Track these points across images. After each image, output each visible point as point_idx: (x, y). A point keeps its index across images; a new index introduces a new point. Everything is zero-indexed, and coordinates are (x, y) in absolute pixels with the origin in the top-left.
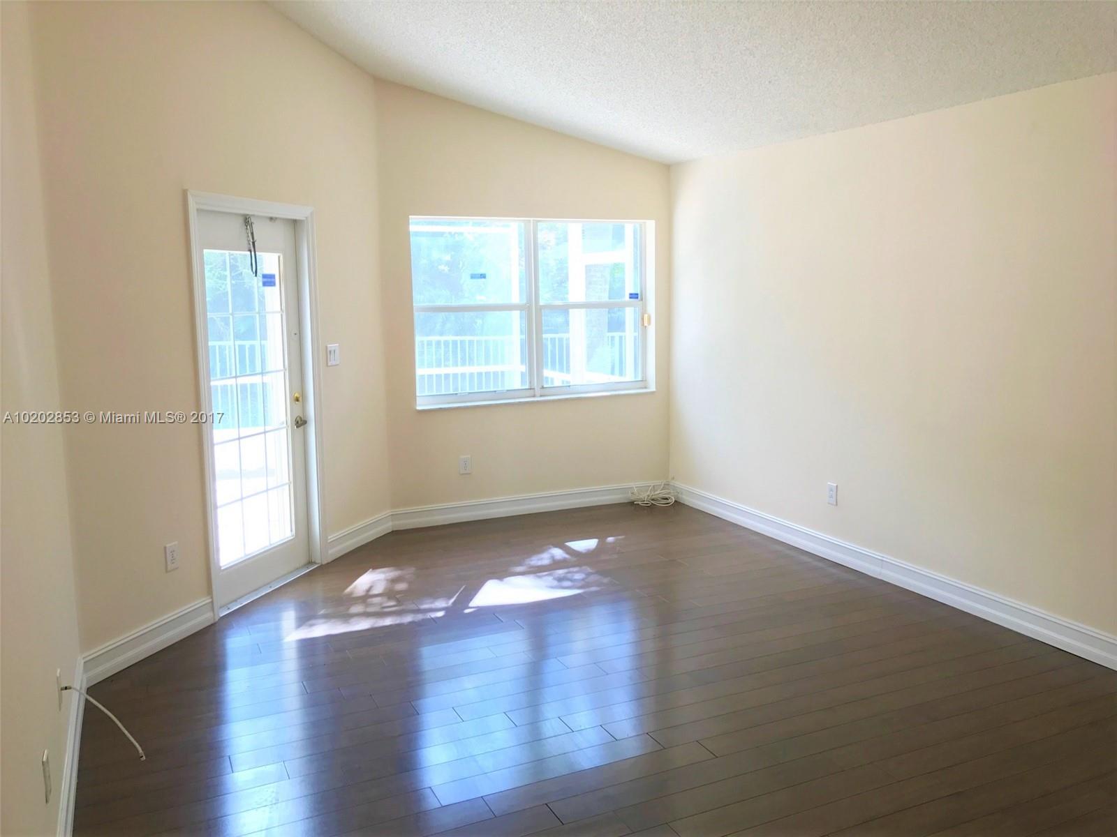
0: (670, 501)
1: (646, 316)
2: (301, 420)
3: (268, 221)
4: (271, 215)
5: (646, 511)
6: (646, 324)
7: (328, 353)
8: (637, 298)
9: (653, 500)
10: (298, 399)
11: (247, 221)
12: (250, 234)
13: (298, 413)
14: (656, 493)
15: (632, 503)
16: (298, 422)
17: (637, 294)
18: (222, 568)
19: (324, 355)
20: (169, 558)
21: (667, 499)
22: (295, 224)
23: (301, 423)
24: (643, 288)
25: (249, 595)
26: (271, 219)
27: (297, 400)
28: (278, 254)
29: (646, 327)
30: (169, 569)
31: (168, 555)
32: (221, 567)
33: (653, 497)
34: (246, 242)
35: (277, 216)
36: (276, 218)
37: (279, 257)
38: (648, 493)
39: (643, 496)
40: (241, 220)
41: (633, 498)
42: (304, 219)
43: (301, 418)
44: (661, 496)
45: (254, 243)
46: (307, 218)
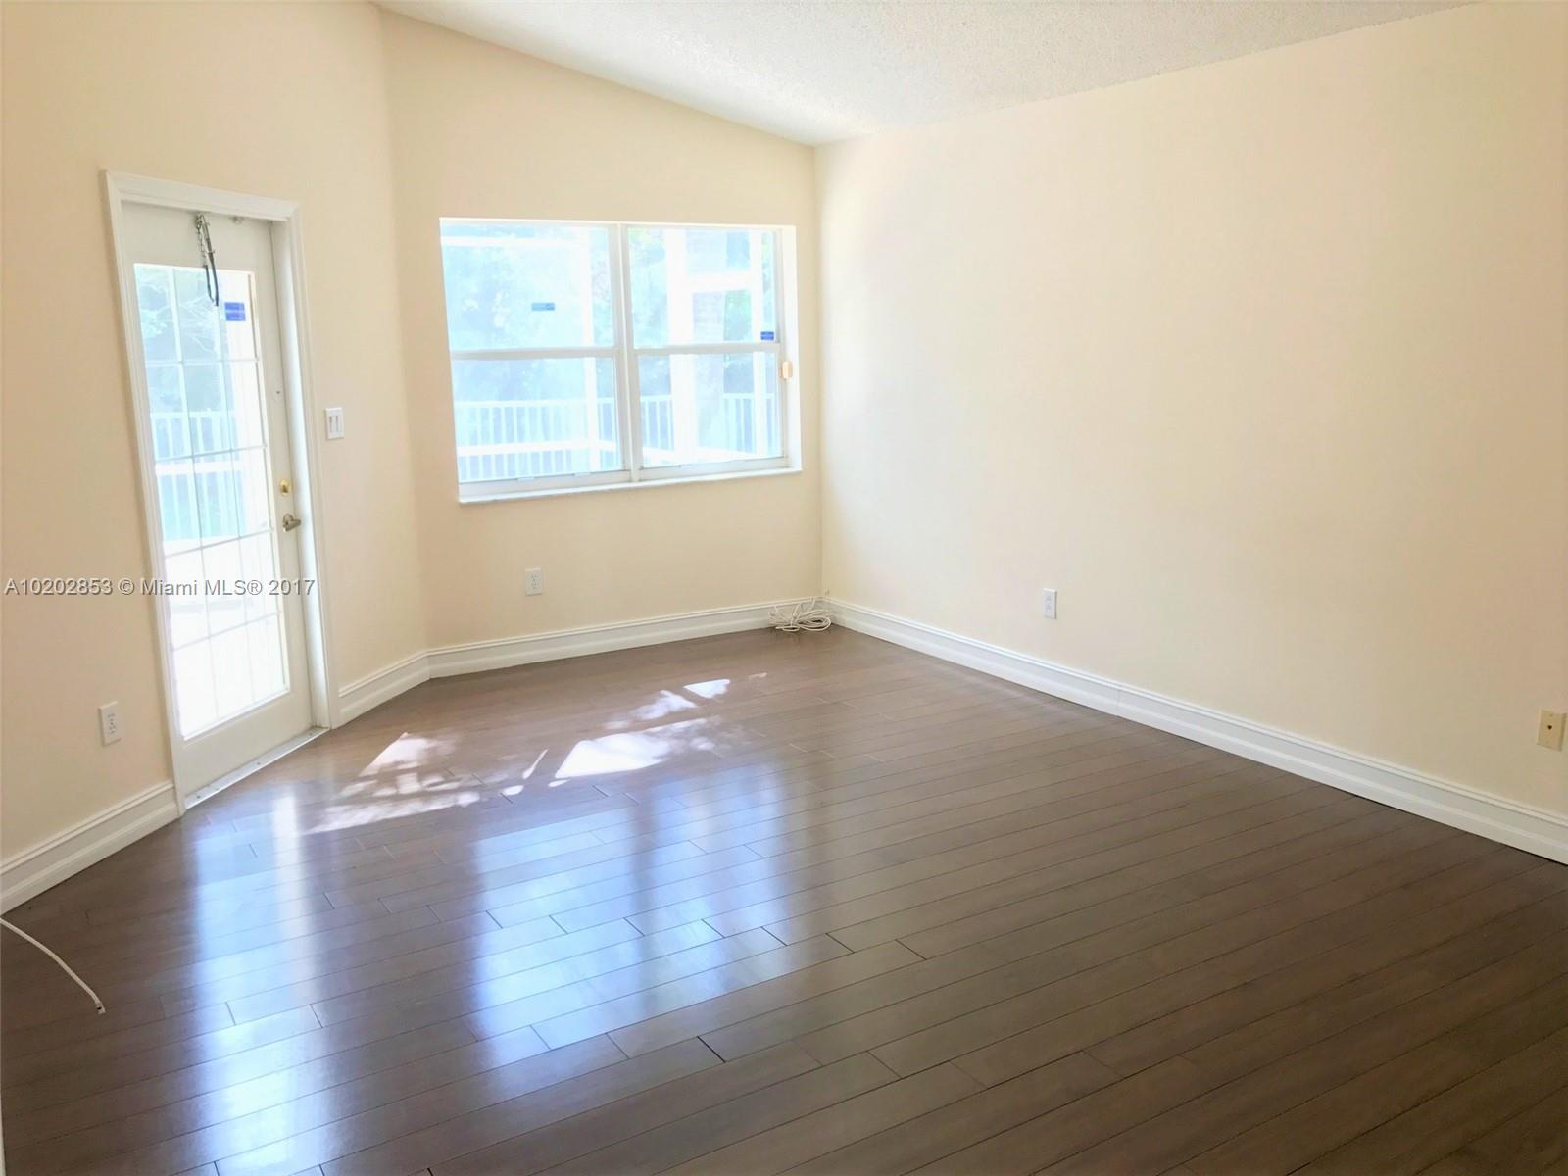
0: (824, 624)
1: (785, 365)
2: (292, 520)
3: (230, 223)
4: (233, 213)
5: (791, 639)
6: (786, 376)
7: (327, 420)
8: (773, 338)
9: (801, 623)
10: (287, 489)
11: (199, 221)
12: (204, 242)
13: (287, 510)
14: (806, 613)
15: (772, 629)
16: (287, 524)
17: (772, 333)
18: (186, 739)
19: (321, 425)
20: (106, 725)
21: (819, 621)
22: (270, 226)
23: (292, 524)
24: (780, 326)
25: (227, 777)
26: (235, 219)
27: (285, 490)
28: (248, 273)
29: (785, 380)
30: (107, 741)
31: (104, 721)
32: (183, 737)
33: (802, 619)
34: (199, 253)
35: (246, 215)
36: (243, 218)
37: (249, 277)
38: (795, 614)
39: (788, 619)
40: (189, 220)
41: (773, 622)
42: (285, 220)
43: (291, 517)
44: (812, 617)
45: (211, 255)
46: (289, 218)
